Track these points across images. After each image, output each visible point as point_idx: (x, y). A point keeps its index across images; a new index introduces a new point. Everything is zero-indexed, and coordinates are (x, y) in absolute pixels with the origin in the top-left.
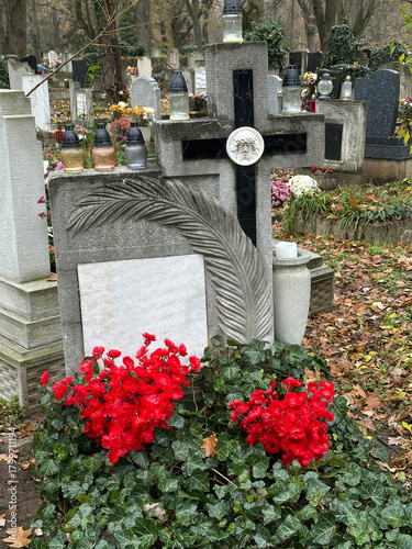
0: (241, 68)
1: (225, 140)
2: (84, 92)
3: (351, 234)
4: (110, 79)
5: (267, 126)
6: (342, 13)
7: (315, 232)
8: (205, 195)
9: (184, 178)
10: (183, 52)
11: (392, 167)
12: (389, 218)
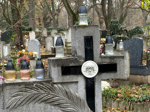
0: (88, 35)
1: (81, 66)
2: (7, 46)
3: (128, 108)
4: (18, 41)
5: (100, 60)
6: (114, 15)
7: (111, 106)
8: (72, 91)
9: (62, 83)
10: (48, 30)
11: (142, 78)
12: (144, 101)
